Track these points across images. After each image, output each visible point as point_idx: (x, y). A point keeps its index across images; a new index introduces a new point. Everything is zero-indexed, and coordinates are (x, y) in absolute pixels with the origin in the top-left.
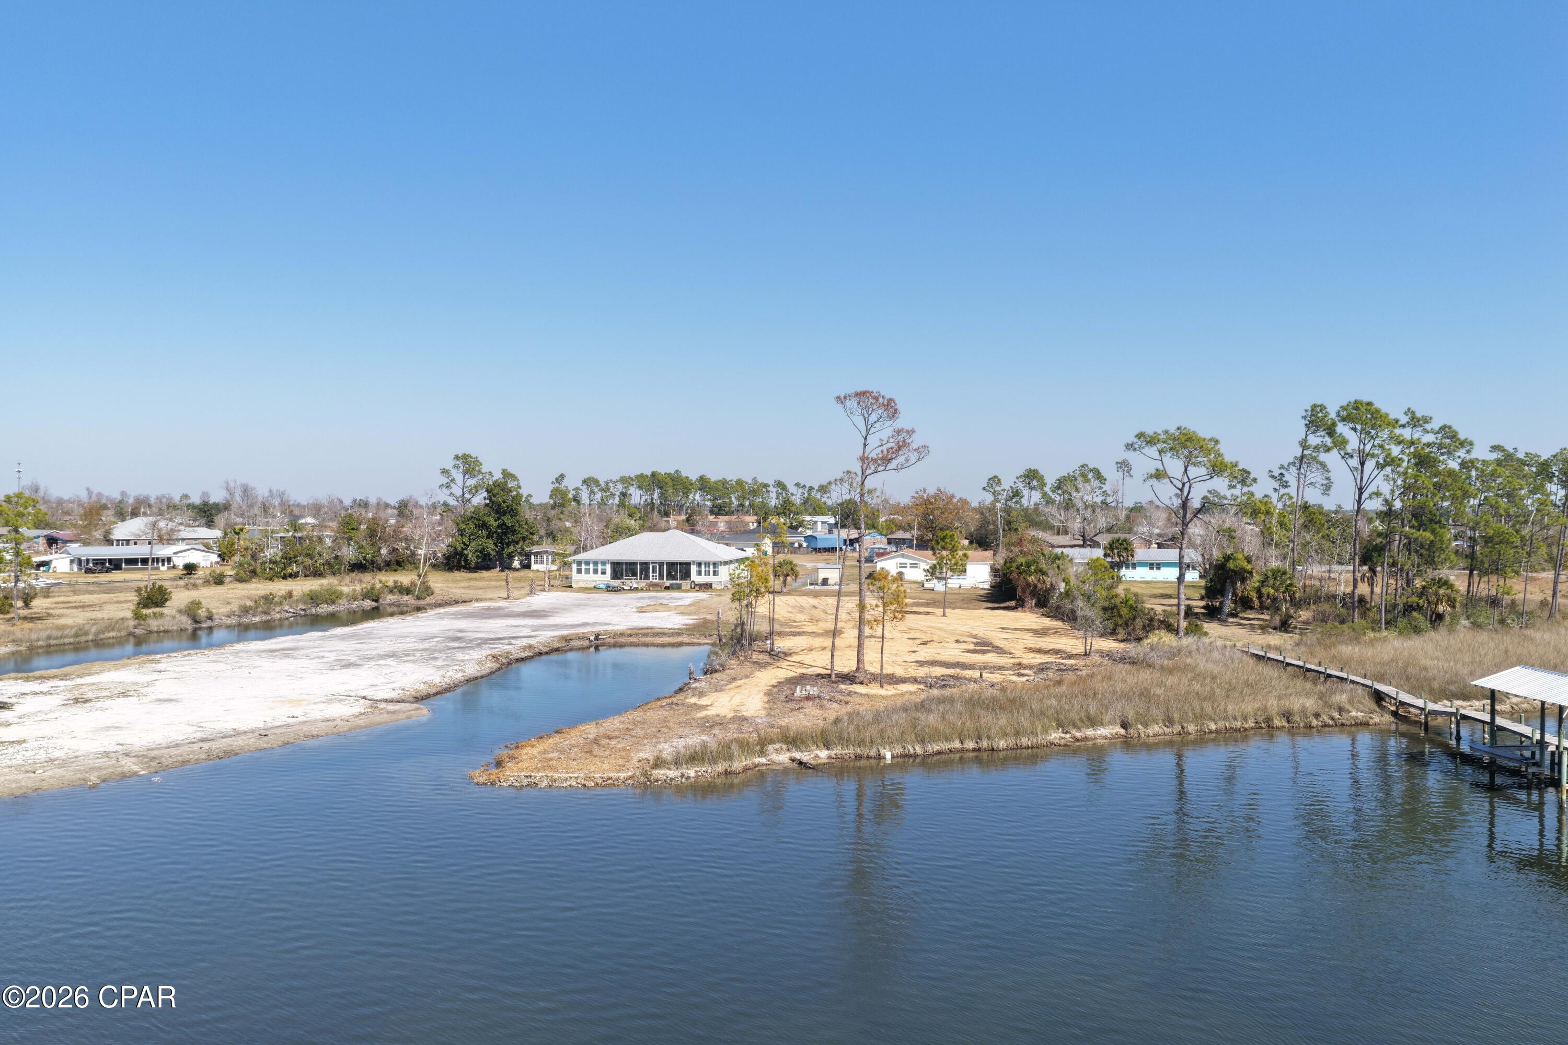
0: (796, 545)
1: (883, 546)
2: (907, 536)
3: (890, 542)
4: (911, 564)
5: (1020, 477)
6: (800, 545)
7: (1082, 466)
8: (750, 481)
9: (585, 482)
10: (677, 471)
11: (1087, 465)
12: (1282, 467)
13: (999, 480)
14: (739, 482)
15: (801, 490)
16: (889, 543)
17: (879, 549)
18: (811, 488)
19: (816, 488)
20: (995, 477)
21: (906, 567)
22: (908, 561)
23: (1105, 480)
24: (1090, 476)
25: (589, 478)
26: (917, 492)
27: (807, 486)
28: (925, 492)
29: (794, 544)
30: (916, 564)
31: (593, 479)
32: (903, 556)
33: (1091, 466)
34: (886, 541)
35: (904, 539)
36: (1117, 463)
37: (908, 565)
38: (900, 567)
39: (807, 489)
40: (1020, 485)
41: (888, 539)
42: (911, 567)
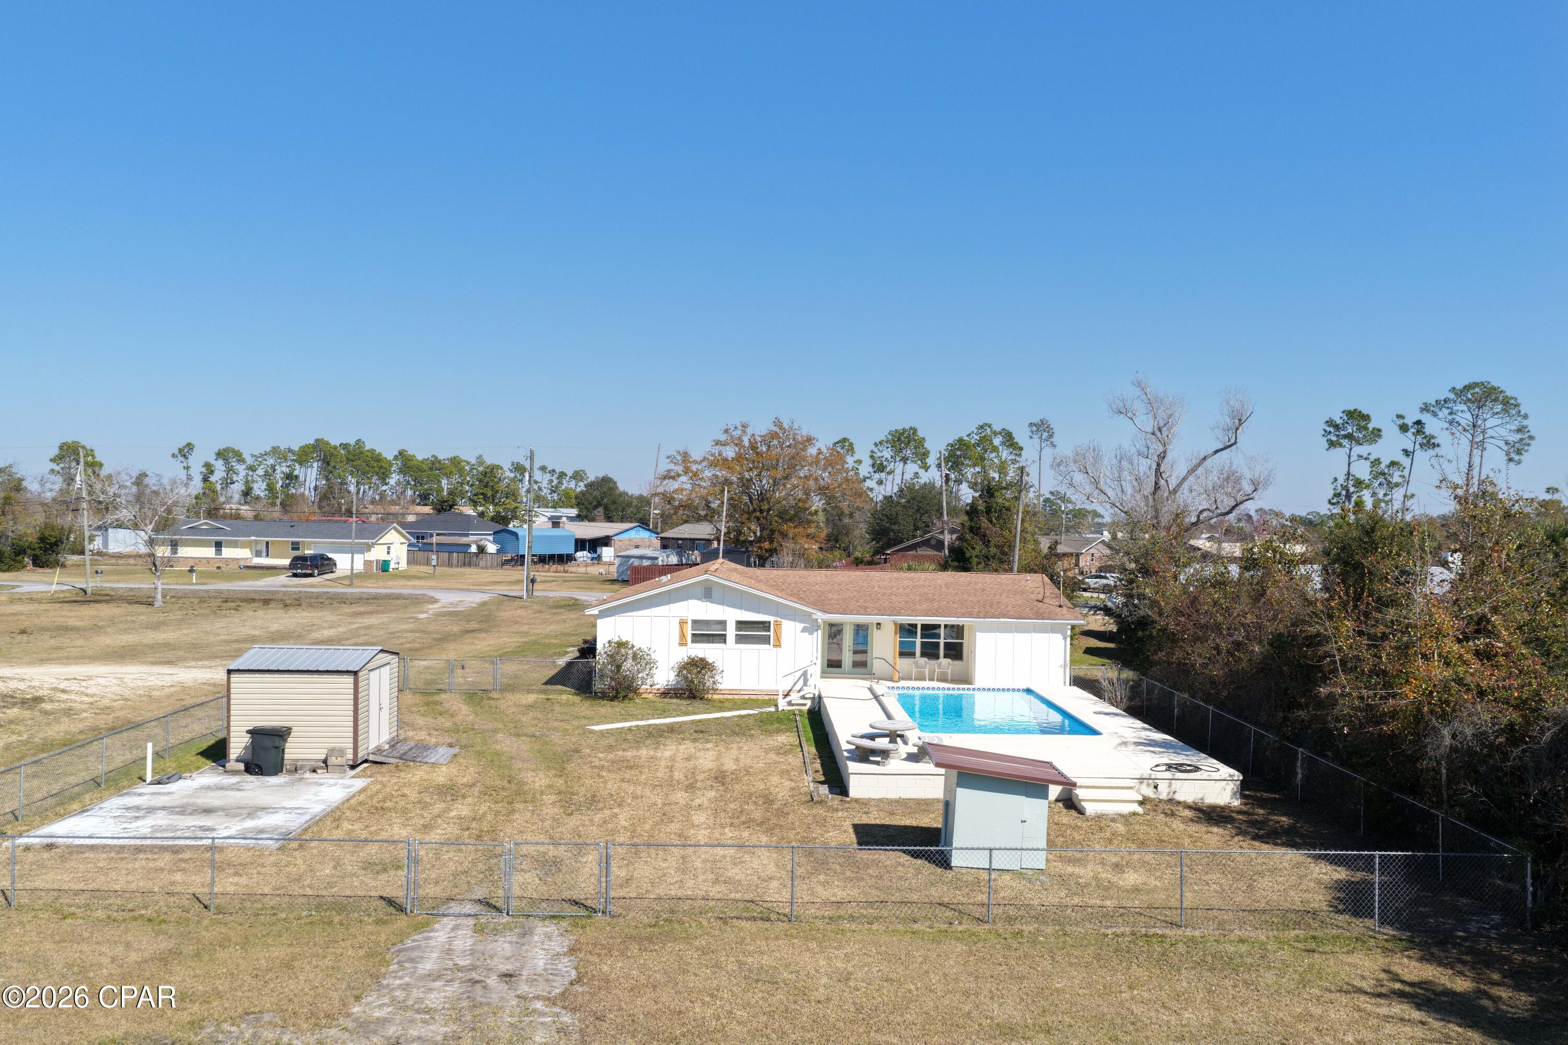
0: (474, 549)
1: (649, 552)
2: (702, 530)
3: (666, 544)
4: (741, 625)
5: (881, 443)
6: (482, 550)
7: (982, 427)
8: (473, 461)
9: (220, 454)
10: (359, 440)
11: (990, 426)
12: (1425, 408)
13: (851, 445)
14: (456, 462)
15: (548, 476)
16: (664, 547)
17: (641, 557)
18: (562, 475)
19: (570, 474)
20: (844, 440)
21: (722, 639)
22: (732, 615)
23: (1021, 449)
24: (997, 441)
25: (227, 450)
26: (726, 431)
27: (558, 471)
28: (744, 432)
29: (469, 546)
30: (765, 625)
31: (233, 451)
32: (708, 593)
33: (998, 428)
34: (658, 543)
35: (693, 540)
36: (1031, 425)
37: (731, 632)
38: (697, 638)
39: (556, 476)
40: (887, 454)
41: (662, 539)
42: (740, 639)
